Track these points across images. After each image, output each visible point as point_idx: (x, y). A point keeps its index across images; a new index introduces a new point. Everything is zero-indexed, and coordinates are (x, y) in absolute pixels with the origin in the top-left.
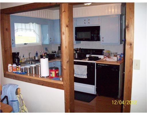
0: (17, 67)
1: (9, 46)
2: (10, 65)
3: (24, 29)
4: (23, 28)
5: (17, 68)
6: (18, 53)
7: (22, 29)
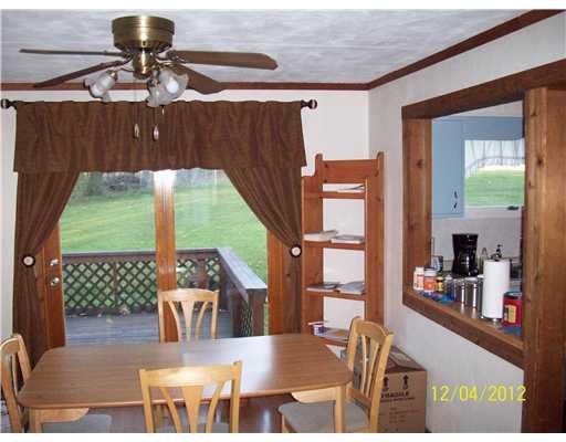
0: (440, 278)
1: (424, 213)
2: (419, 271)
3: (508, 158)
4: (504, 155)
5: (438, 281)
6: (475, 237)
7: (502, 157)
